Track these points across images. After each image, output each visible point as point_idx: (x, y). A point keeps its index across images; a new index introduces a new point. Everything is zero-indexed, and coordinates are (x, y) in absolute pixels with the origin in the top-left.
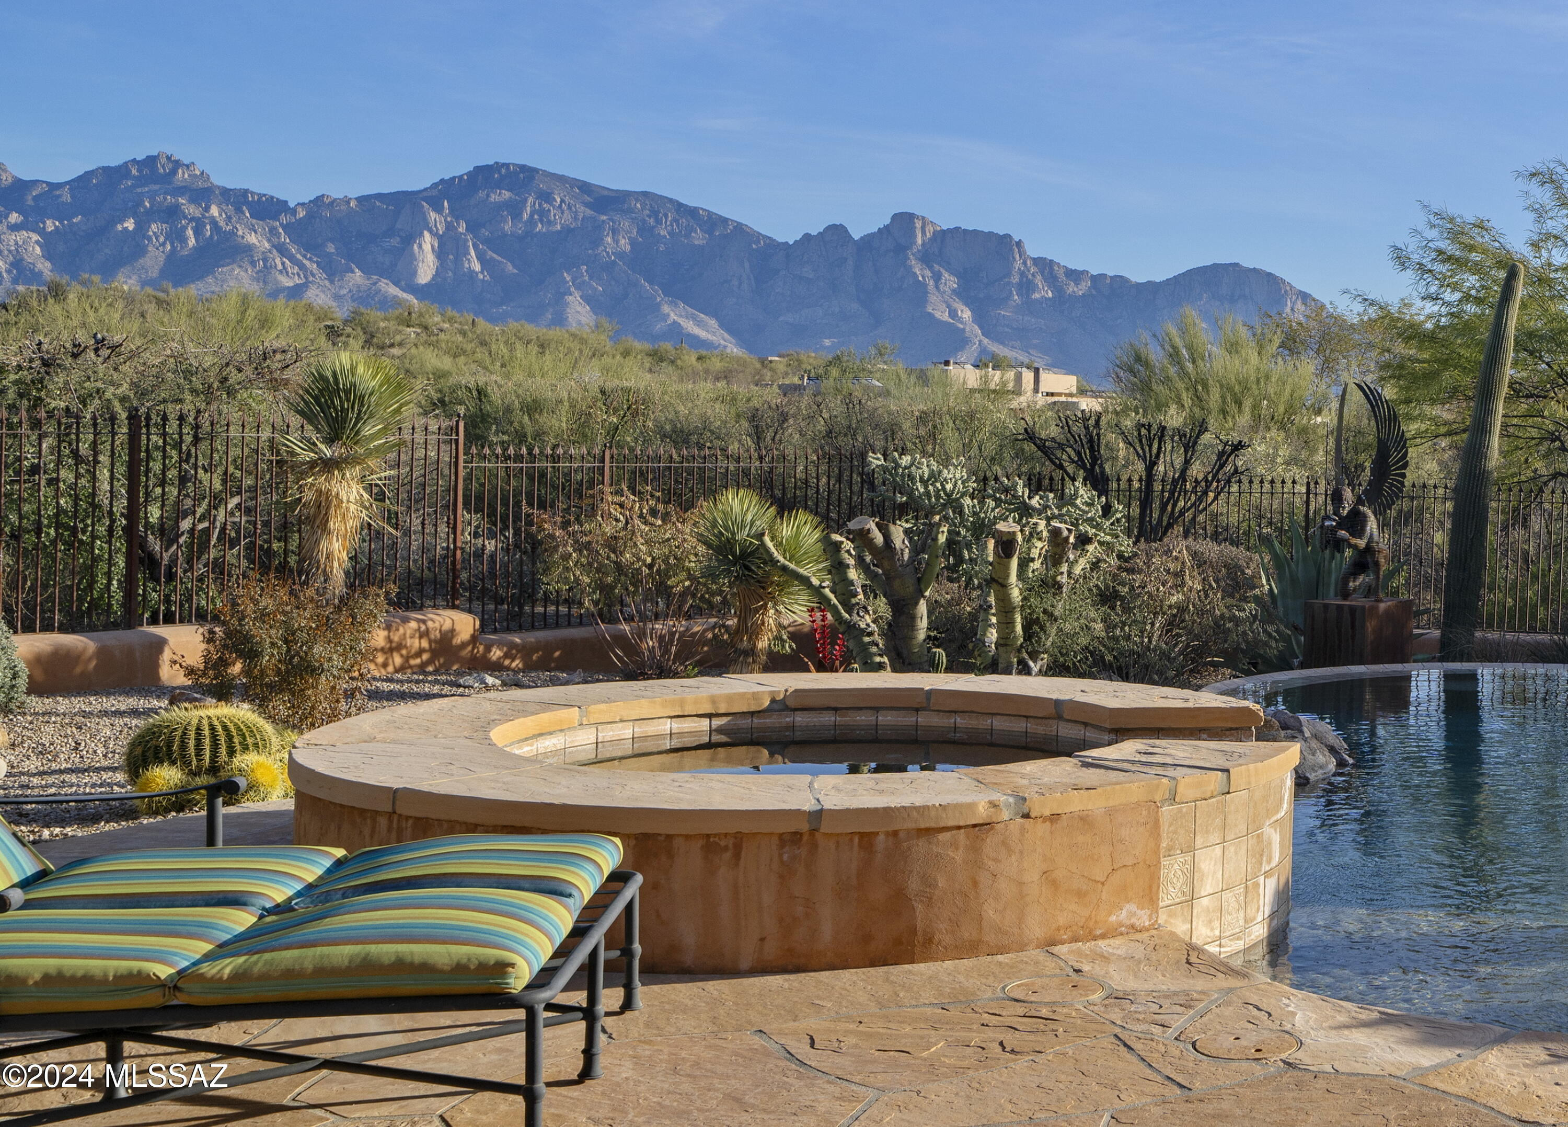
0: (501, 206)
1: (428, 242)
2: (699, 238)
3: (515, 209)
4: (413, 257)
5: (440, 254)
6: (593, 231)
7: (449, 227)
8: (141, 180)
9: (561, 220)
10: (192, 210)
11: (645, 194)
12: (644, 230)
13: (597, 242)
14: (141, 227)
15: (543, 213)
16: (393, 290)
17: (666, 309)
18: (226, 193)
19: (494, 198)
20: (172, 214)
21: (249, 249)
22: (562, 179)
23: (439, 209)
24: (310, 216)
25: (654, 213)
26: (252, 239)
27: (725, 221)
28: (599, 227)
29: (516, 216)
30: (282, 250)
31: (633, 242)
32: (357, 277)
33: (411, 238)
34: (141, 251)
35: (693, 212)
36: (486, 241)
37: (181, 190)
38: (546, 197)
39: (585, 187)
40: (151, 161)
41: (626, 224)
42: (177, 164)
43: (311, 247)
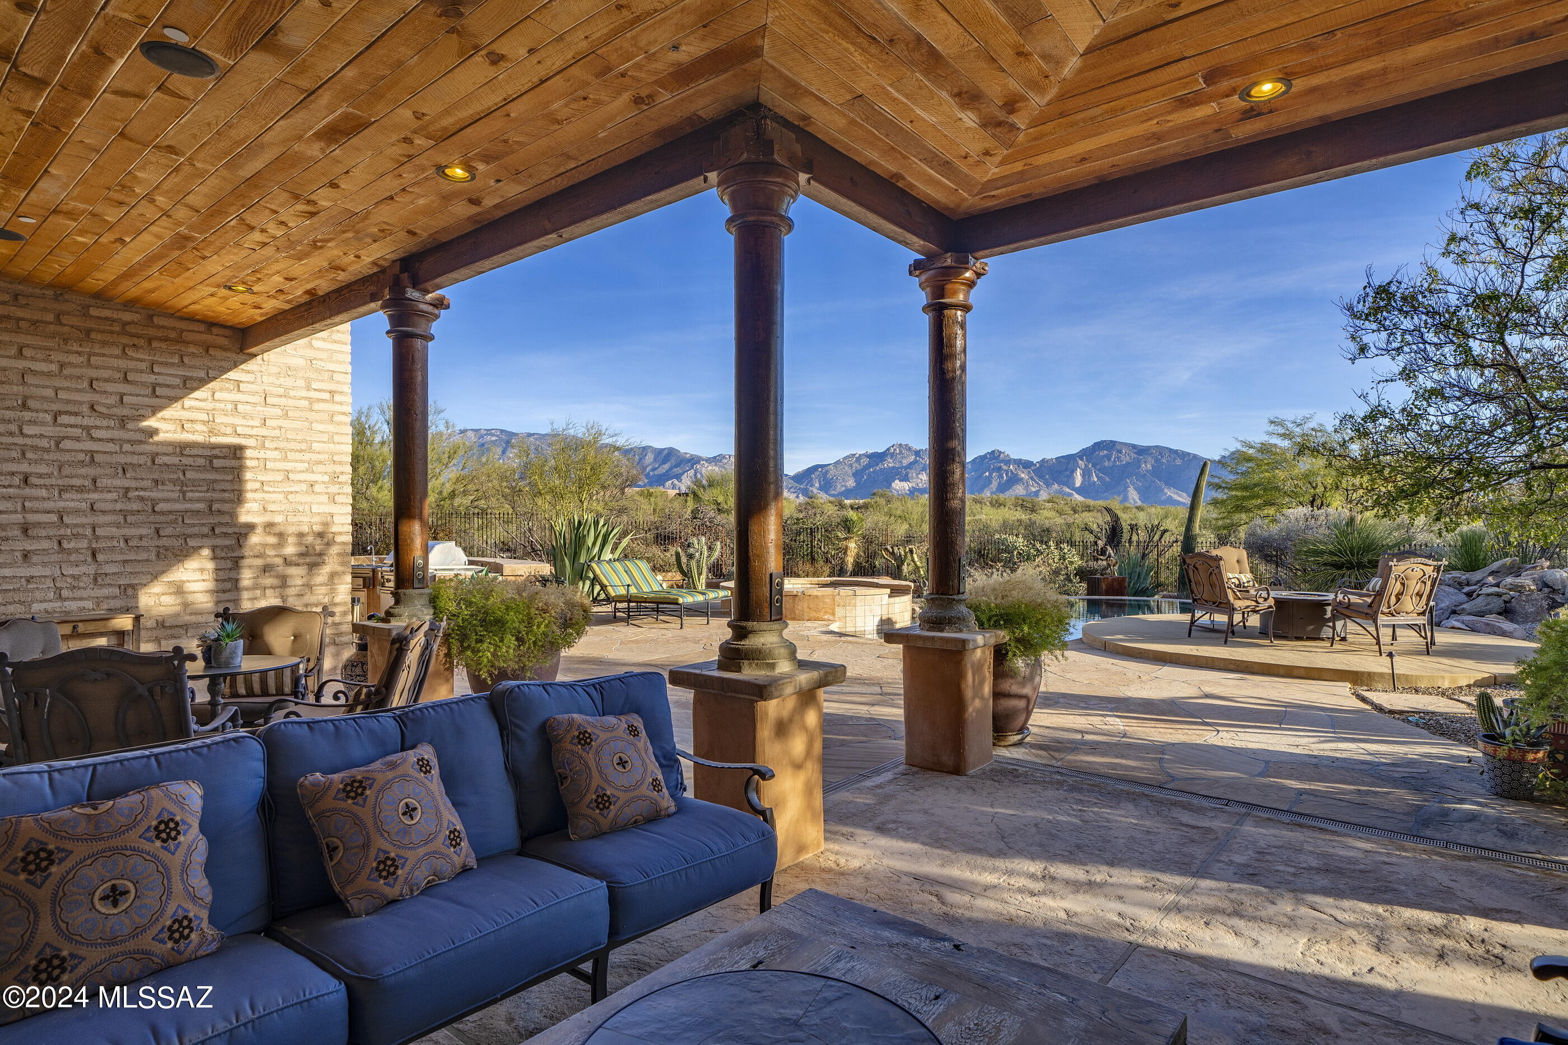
0: (1103, 457)
1: (1079, 472)
2: (1178, 462)
3: (1108, 457)
4: (1074, 478)
5: (1083, 475)
6: (1137, 464)
7: (1086, 466)
8: (991, 459)
9: (1125, 459)
10: (1005, 467)
11: (1157, 446)
12: (1157, 460)
13: (1139, 467)
14: (990, 474)
15: (1119, 458)
16: (1068, 490)
17: (1166, 490)
18: (1015, 460)
19: (1101, 454)
20: (1000, 469)
21: (1022, 479)
22: (1125, 444)
23: (1082, 460)
24: (1041, 466)
25: (1160, 454)
26: (1023, 475)
27: (1189, 454)
28: (1139, 461)
29: (1109, 460)
30: (1032, 478)
31: (1153, 466)
32: (1056, 486)
33: (1073, 471)
34: (990, 483)
35: (1176, 452)
36: (1099, 470)
37: (1002, 461)
38: (1120, 452)
39: (1134, 446)
40: (993, 452)
41: (1150, 459)
42: (1000, 452)
43: (1041, 477)
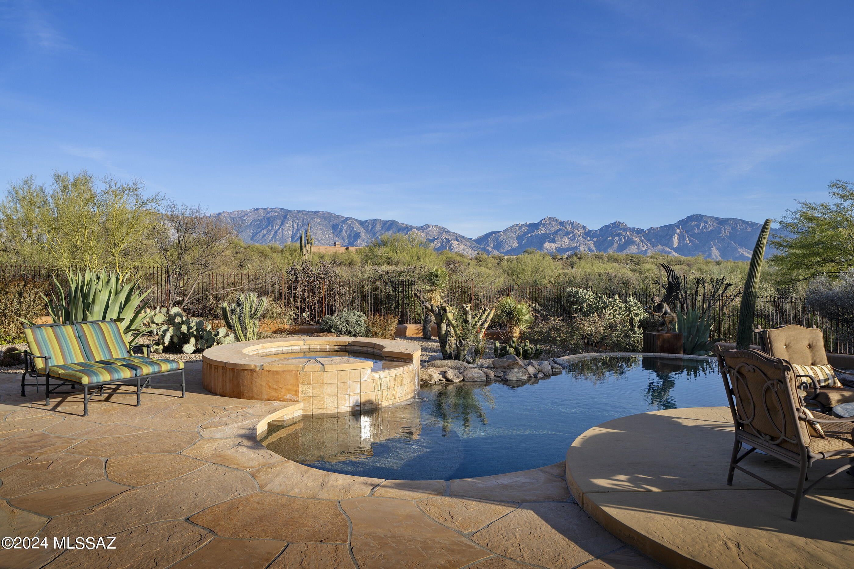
0: (694, 226)
1: (676, 237)
2: (749, 229)
3: (698, 226)
4: (672, 241)
5: (679, 239)
6: (719, 231)
7: (681, 232)
8: (613, 228)
9: (710, 228)
10: (623, 233)
11: (733, 219)
12: (733, 228)
13: (720, 233)
14: (613, 238)
15: (705, 227)
16: (668, 249)
17: (739, 250)
18: (630, 228)
19: (693, 224)
20: (619, 235)
21: (635, 242)
22: (710, 217)
23: (679, 228)
24: (649, 233)
25: (736, 224)
26: (636, 239)
27: (757, 224)
28: (720, 229)
29: (698, 228)
30: (642, 241)
31: (730, 232)
32: (659, 247)
33: (672, 236)
34: (613, 244)
35: (747, 223)
36: (691, 235)
37: (621, 229)
38: (706, 222)
39: (716, 219)
40: (615, 223)
41: (728, 228)
42: (620, 223)
43: (649, 240)
